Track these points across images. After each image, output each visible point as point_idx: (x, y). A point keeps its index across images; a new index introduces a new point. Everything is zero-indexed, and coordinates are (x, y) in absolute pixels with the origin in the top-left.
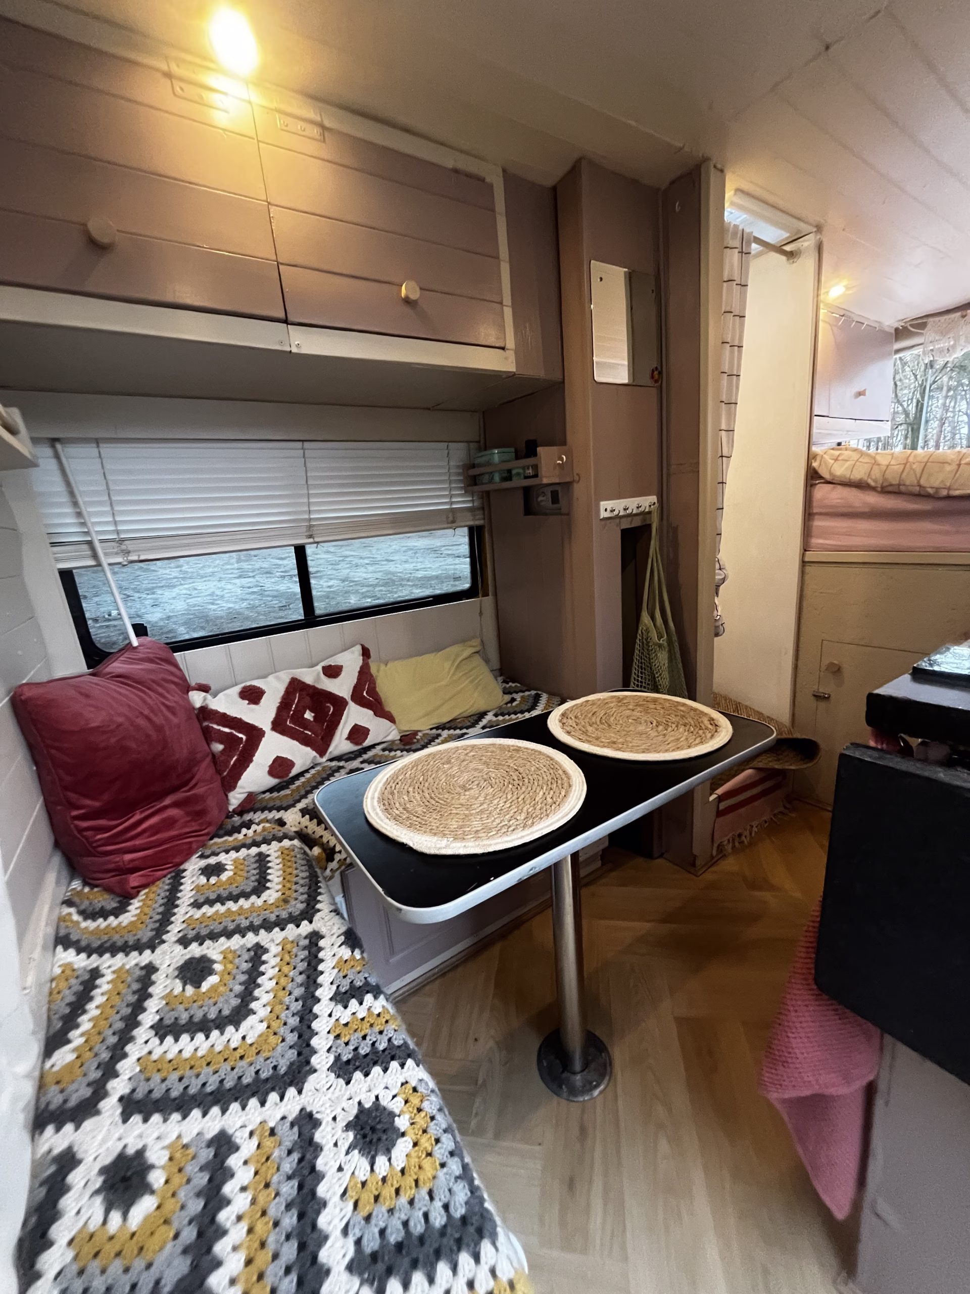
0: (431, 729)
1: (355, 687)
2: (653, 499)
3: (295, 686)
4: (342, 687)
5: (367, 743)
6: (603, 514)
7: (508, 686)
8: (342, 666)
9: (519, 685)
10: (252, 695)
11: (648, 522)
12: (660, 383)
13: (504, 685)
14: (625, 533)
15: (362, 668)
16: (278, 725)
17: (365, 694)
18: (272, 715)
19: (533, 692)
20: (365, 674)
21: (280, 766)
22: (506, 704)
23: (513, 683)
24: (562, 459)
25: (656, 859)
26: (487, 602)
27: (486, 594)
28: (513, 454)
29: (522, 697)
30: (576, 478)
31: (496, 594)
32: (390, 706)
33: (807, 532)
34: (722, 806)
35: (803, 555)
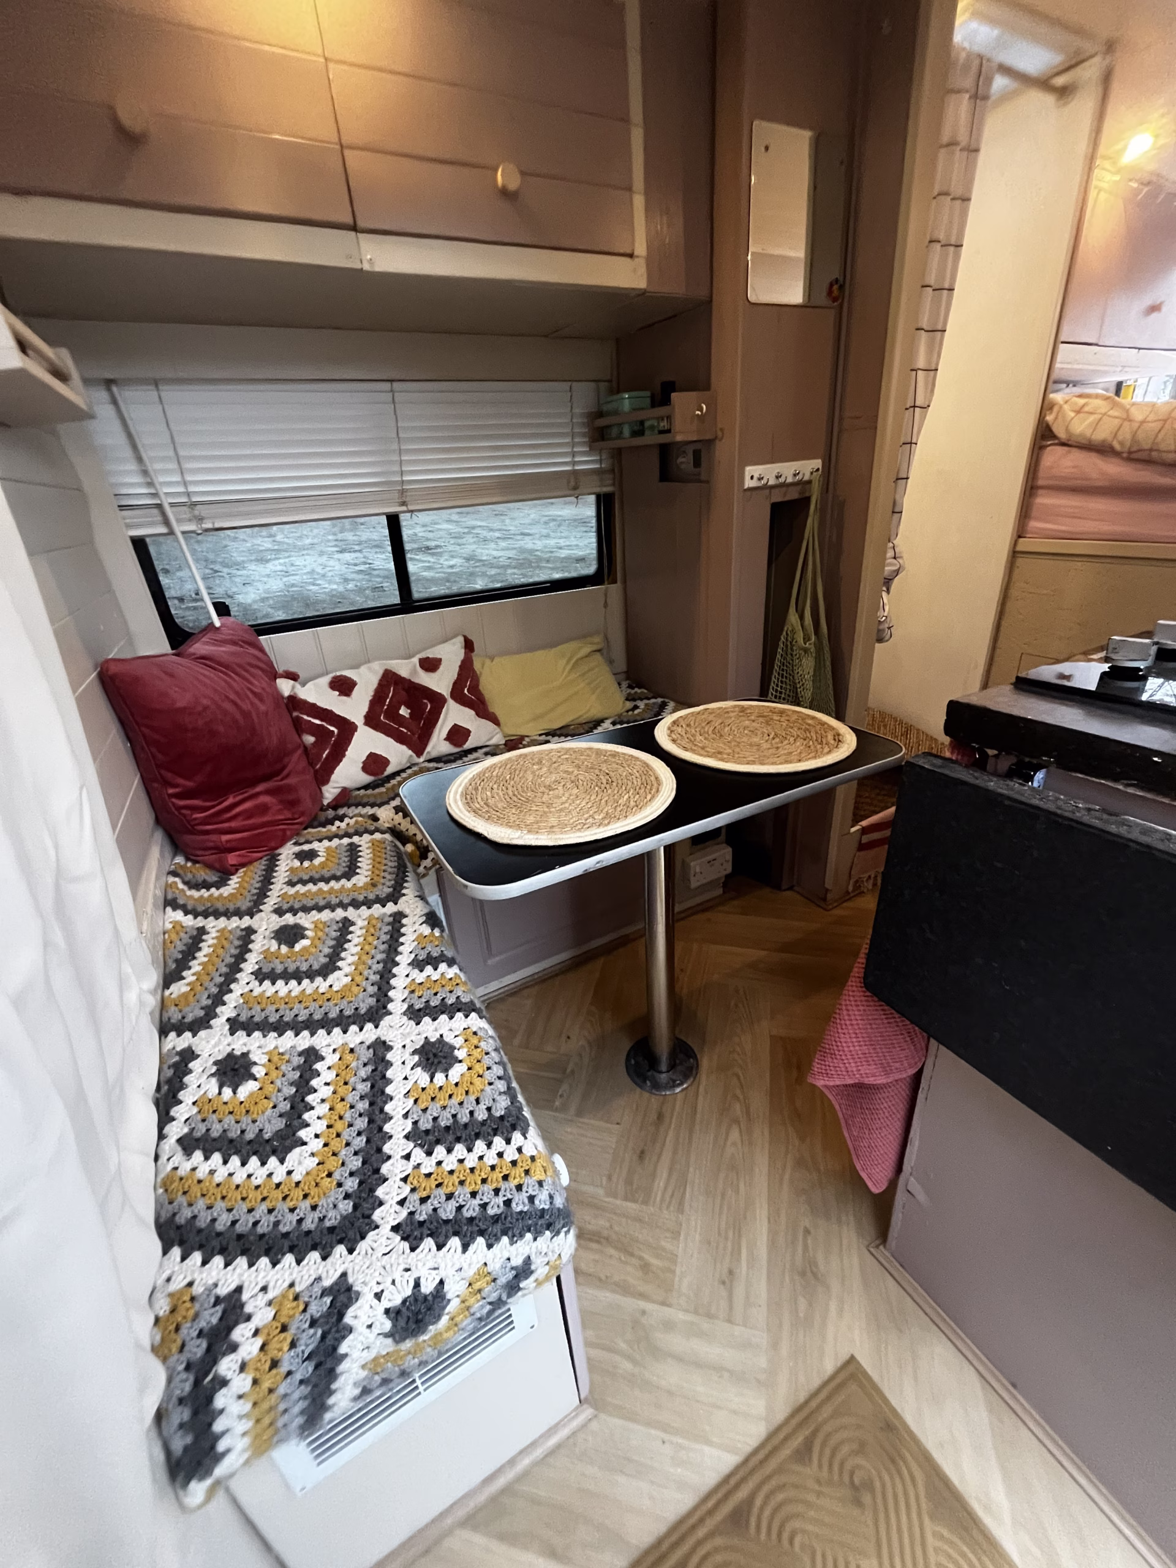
0: (540, 735)
1: (455, 684)
2: (820, 461)
3: (389, 679)
4: (440, 682)
5: (468, 745)
6: (749, 483)
7: (633, 691)
8: (440, 660)
9: (645, 691)
10: (343, 686)
11: (807, 495)
12: (840, 301)
13: (629, 690)
14: (776, 508)
15: (463, 662)
16: (371, 720)
17: (466, 691)
18: (365, 708)
19: (660, 700)
20: (466, 669)
21: (374, 763)
22: (627, 711)
23: (639, 688)
24: (701, 410)
25: (785, 890)
26: (614, 590)
27: (615, 582)
28: (648, 400)
29: (646, 705)
30: (720, 434)
31: (624, 582)
32: (495, 708)
33: (1025, 512)
34: (865, 839)
35: (1016, 544)
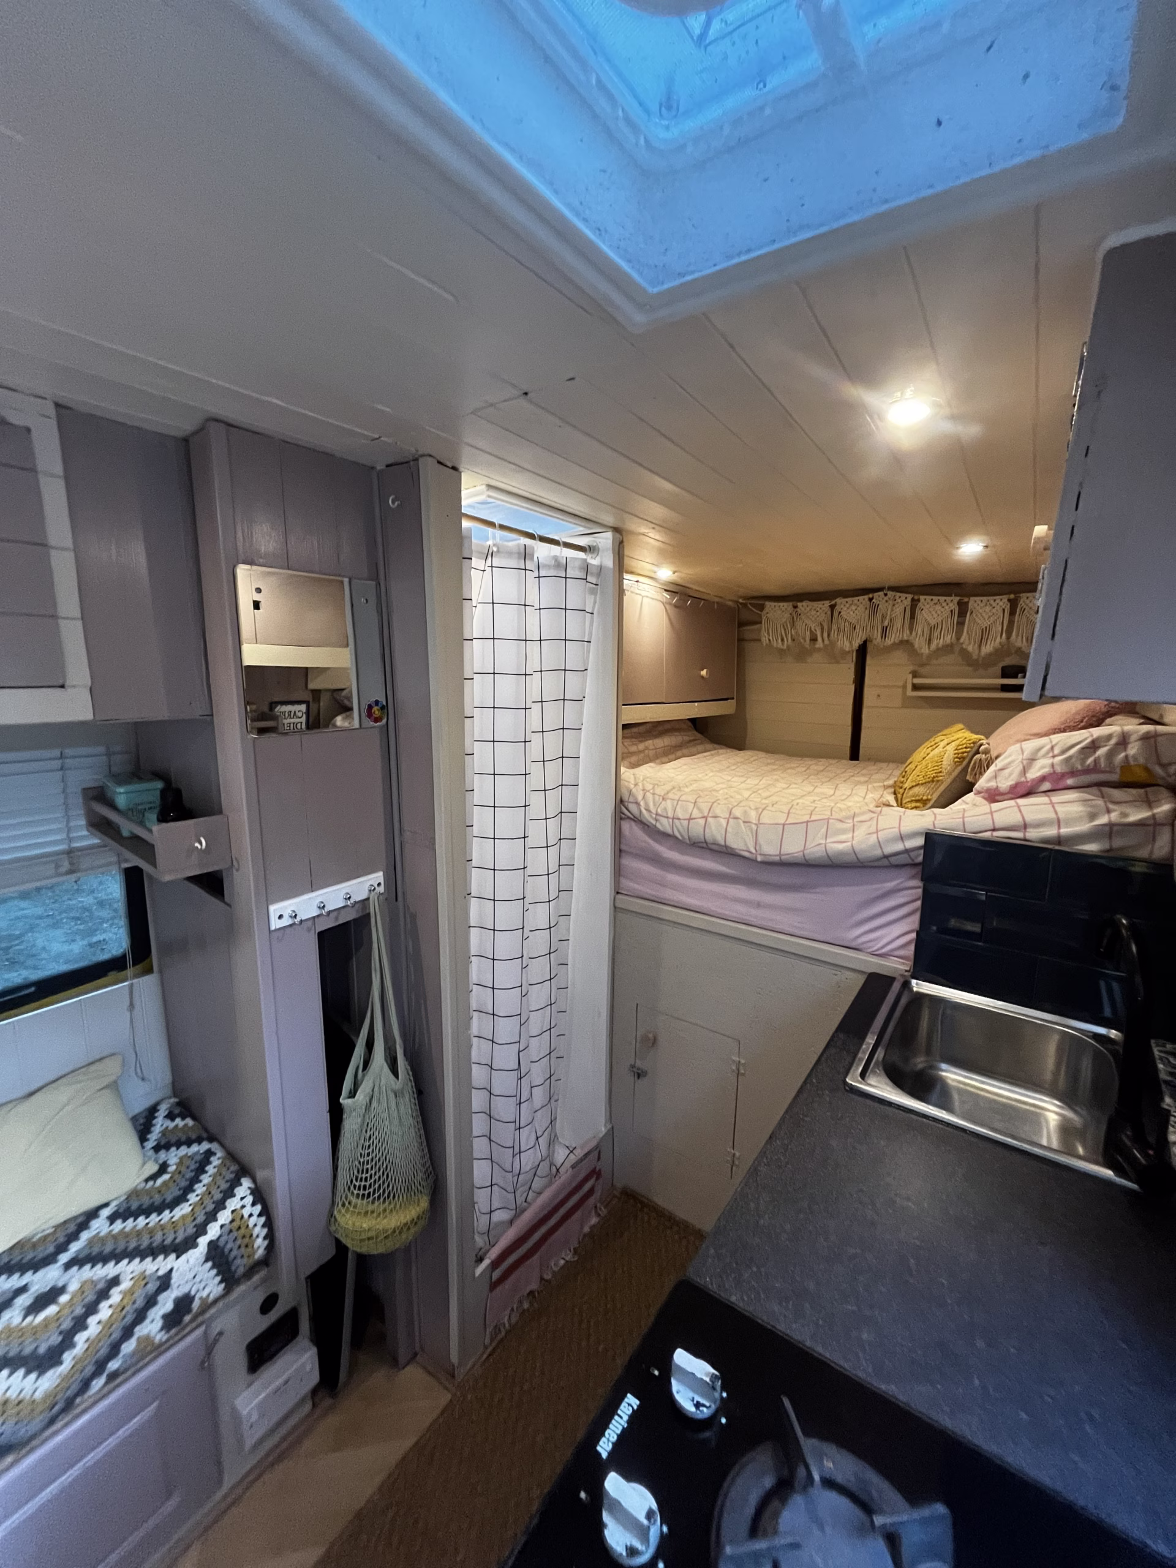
2: (381, 874)
6: (275, 924)
7: (172, 1126)
11: (367, 912)
12: (384, 721)
24: (201, 843)
25: (404, 1368)
26: (146, 986)
29: (182, 1160)
30: (235, 862)
31: (161, 971)
33: (618, 872)
34: (496, 1274)
35: (615, 899)
